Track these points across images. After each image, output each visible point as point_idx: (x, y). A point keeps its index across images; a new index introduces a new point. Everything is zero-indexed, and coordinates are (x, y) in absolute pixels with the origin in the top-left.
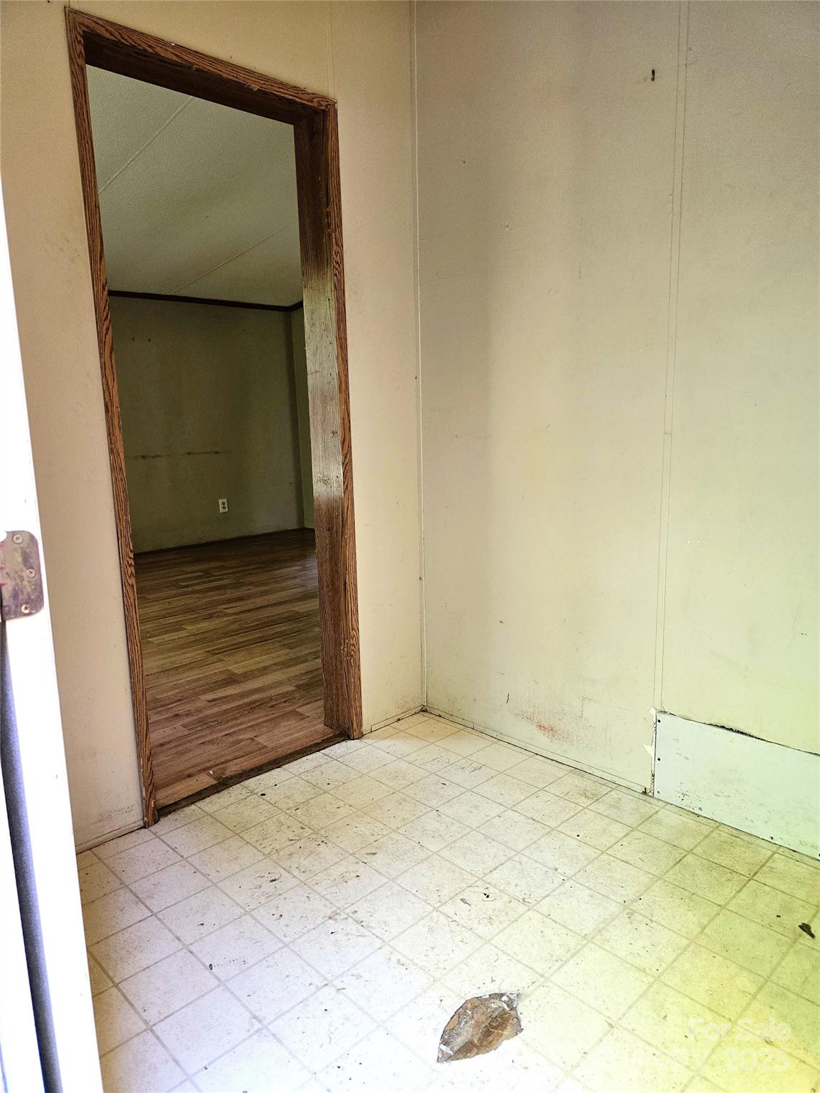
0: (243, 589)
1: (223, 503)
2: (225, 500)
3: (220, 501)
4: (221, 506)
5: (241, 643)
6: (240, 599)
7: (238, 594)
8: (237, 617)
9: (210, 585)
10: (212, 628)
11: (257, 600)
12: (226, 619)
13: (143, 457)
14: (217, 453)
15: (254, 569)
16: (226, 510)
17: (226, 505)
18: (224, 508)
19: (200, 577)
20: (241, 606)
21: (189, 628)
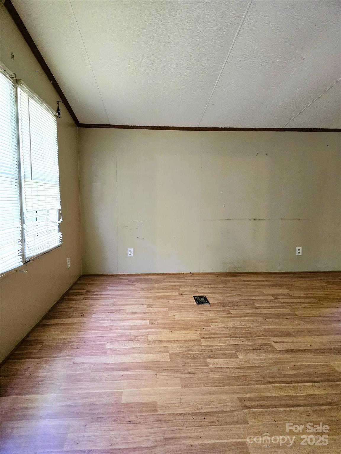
0: (297, 322)
1: (299, 250)
2: (301, 248)
3: (297, 249)
4: (297, 251)
5: (272, 398)
6: (289, 334)
7: (290, 327)
8: (281, 356)
9: (274, 311)
10: (257, 364)
11: (301, 339)
12: (271, 356)
13: (254, 220)
14: (300, 220)
15: (309, 303)
16: (300, 254)
17: (301, 251)
18: (299, 253)
19: (270, 301)
20: (288, 343)
21: (241, 356)
